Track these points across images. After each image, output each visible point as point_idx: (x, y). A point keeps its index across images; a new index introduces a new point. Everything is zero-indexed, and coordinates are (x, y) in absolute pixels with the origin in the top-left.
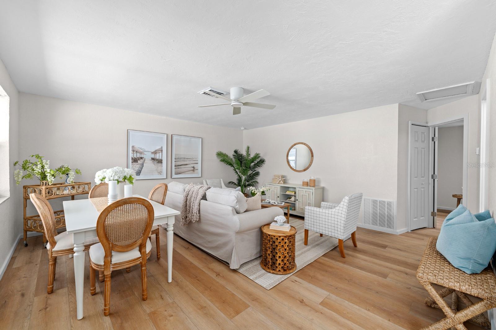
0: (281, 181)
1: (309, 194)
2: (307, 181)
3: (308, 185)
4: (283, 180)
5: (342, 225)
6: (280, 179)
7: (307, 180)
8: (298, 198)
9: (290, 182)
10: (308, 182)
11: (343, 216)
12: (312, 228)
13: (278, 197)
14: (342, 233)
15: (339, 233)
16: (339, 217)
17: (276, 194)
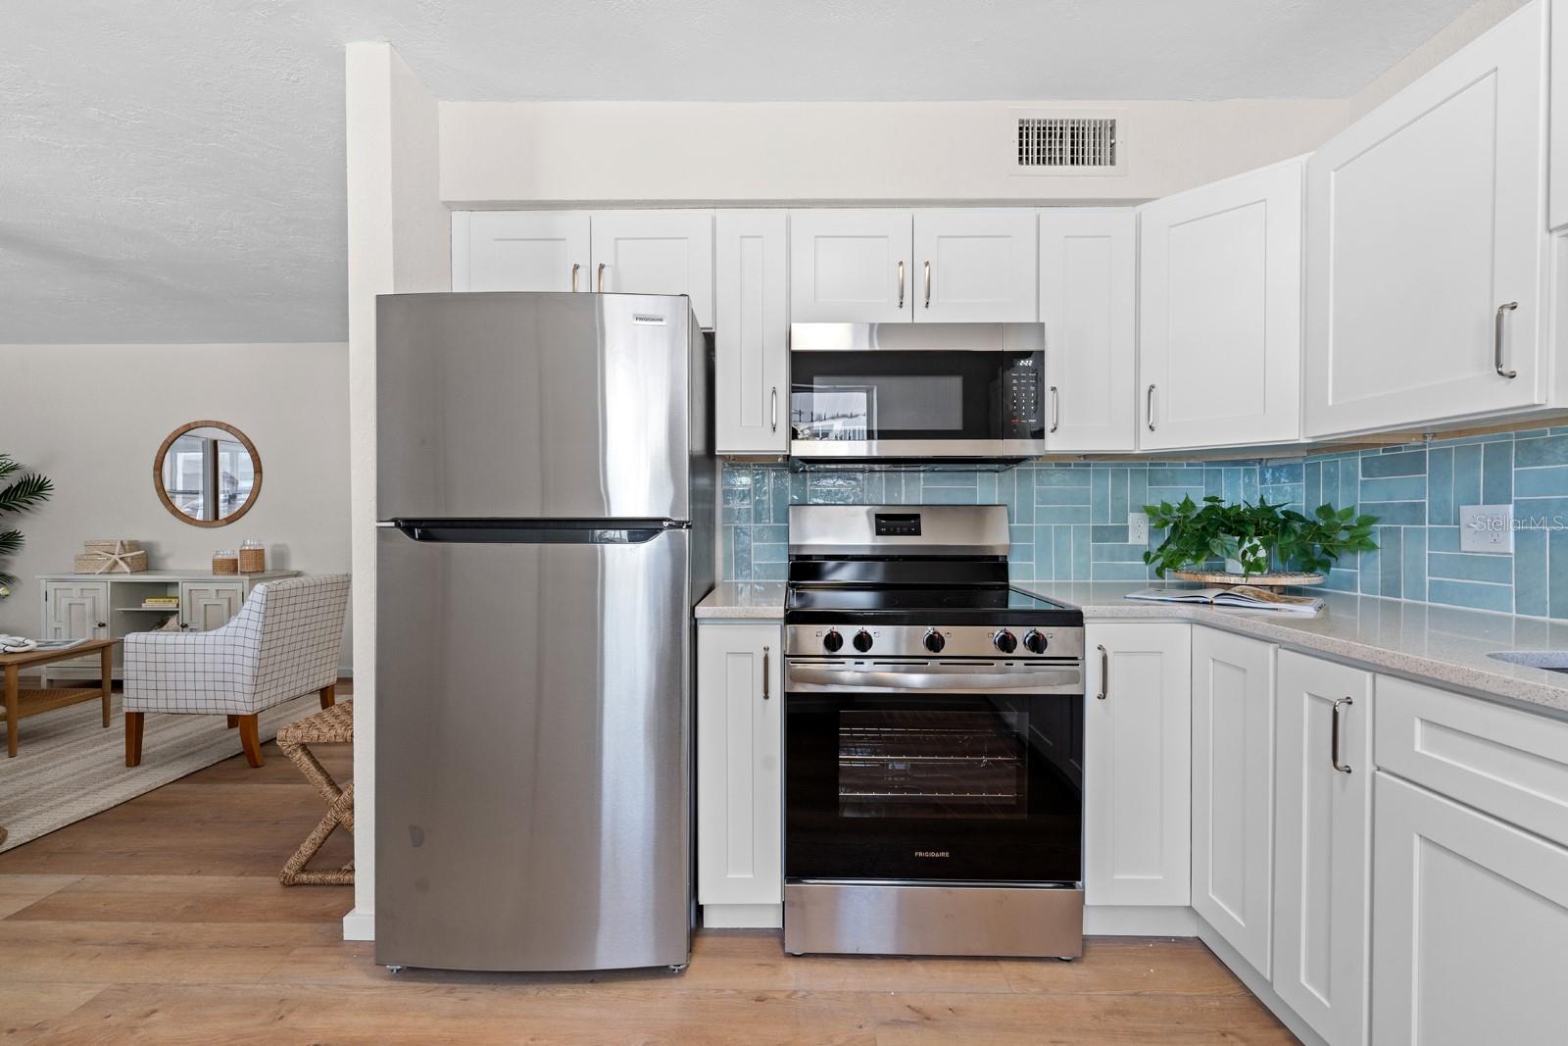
0: (121, 563)
1: (230, 599)
2: (233, 557)
3: (235, 571)
4: (132, 558)
5: (248, 671)
6: (116, 557)
7: (230, 552)
8: (191, 620)
9: (171, 564)
10: (236, 560)
11: (250, 643)
12: (152, 704)
13: (102, 625)
14: (247, 696)
15: (239, 697)
16: (239, 650)
17: (94, 614)
